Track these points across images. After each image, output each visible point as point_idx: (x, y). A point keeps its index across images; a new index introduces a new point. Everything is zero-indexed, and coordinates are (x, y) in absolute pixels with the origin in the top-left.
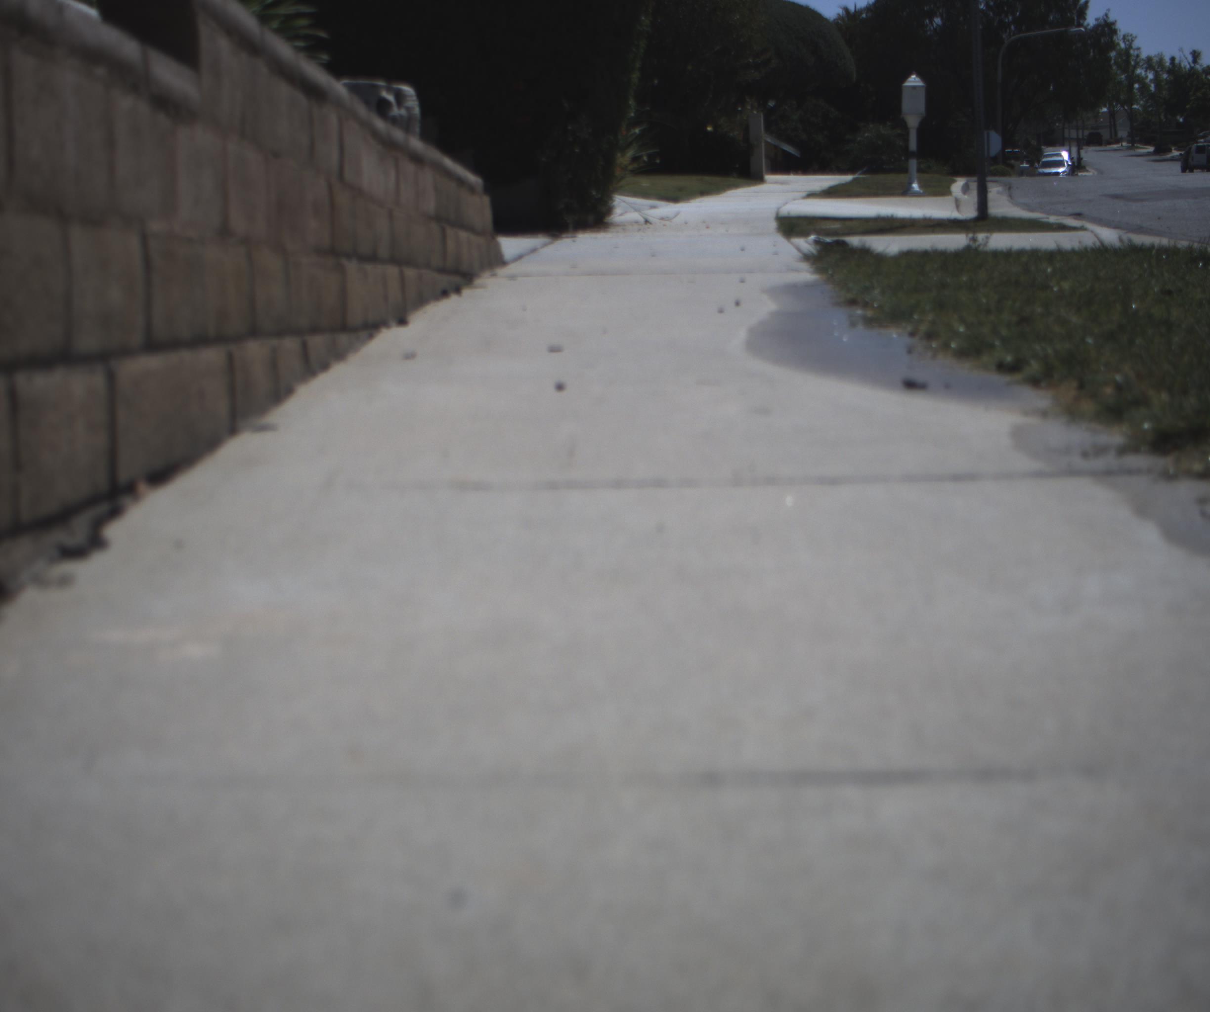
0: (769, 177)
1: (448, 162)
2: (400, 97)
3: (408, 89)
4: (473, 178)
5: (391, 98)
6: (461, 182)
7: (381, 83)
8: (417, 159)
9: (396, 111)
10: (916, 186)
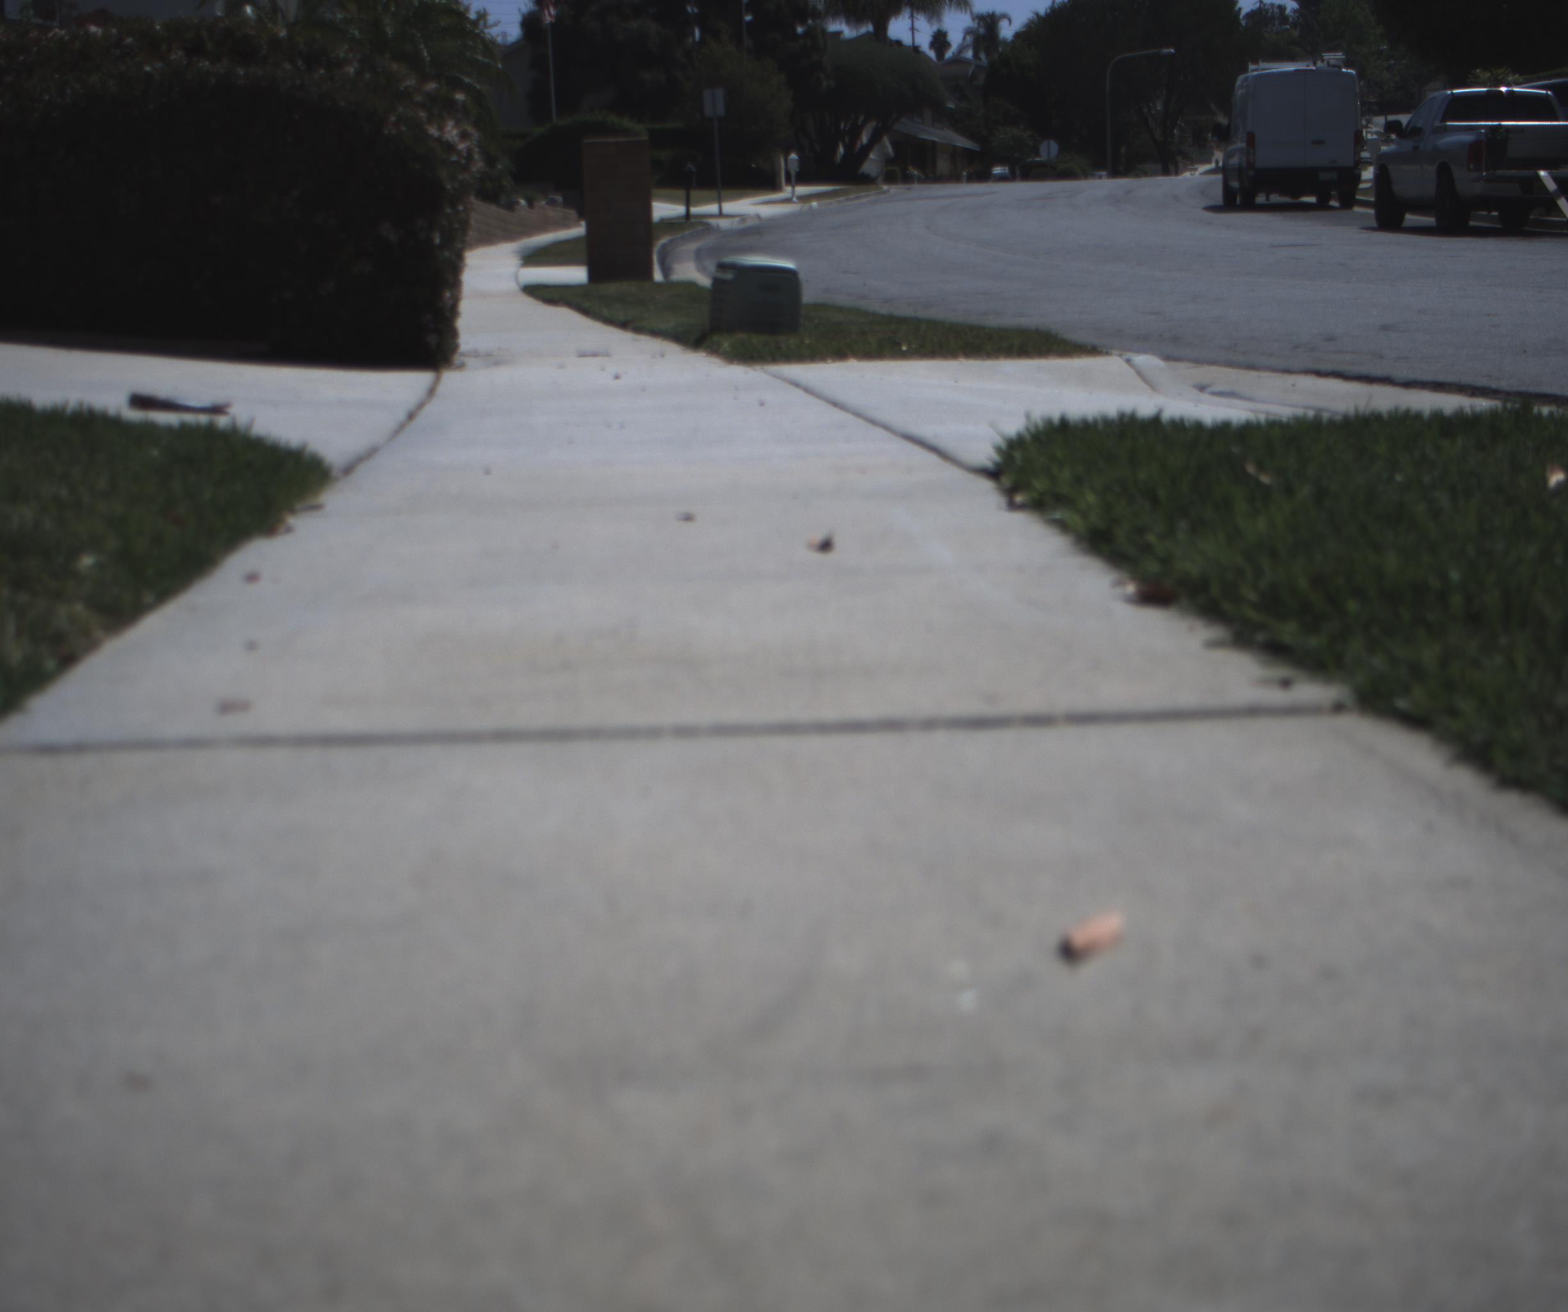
10: (795, 199)
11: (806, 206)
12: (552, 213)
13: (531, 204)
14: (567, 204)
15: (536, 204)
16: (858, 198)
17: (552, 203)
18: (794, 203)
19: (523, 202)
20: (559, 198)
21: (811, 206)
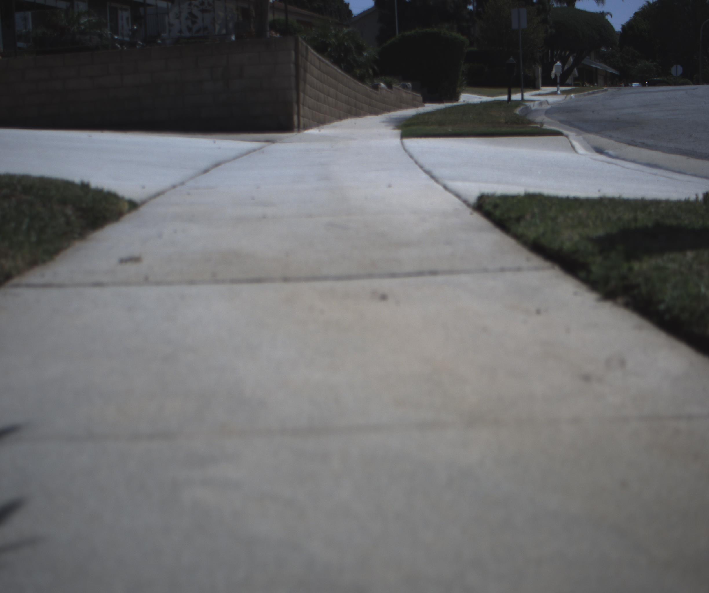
10: (559, 92)
11: (568, 97)
12: (407, 95)
13: (389, 86)
14: (414, 89)
15: (394, 86)
16: (593, 93)
17: (405, 87)
18: (559, 94)
19: (383, 85)
20: (409, 84)
21: (571, 97)
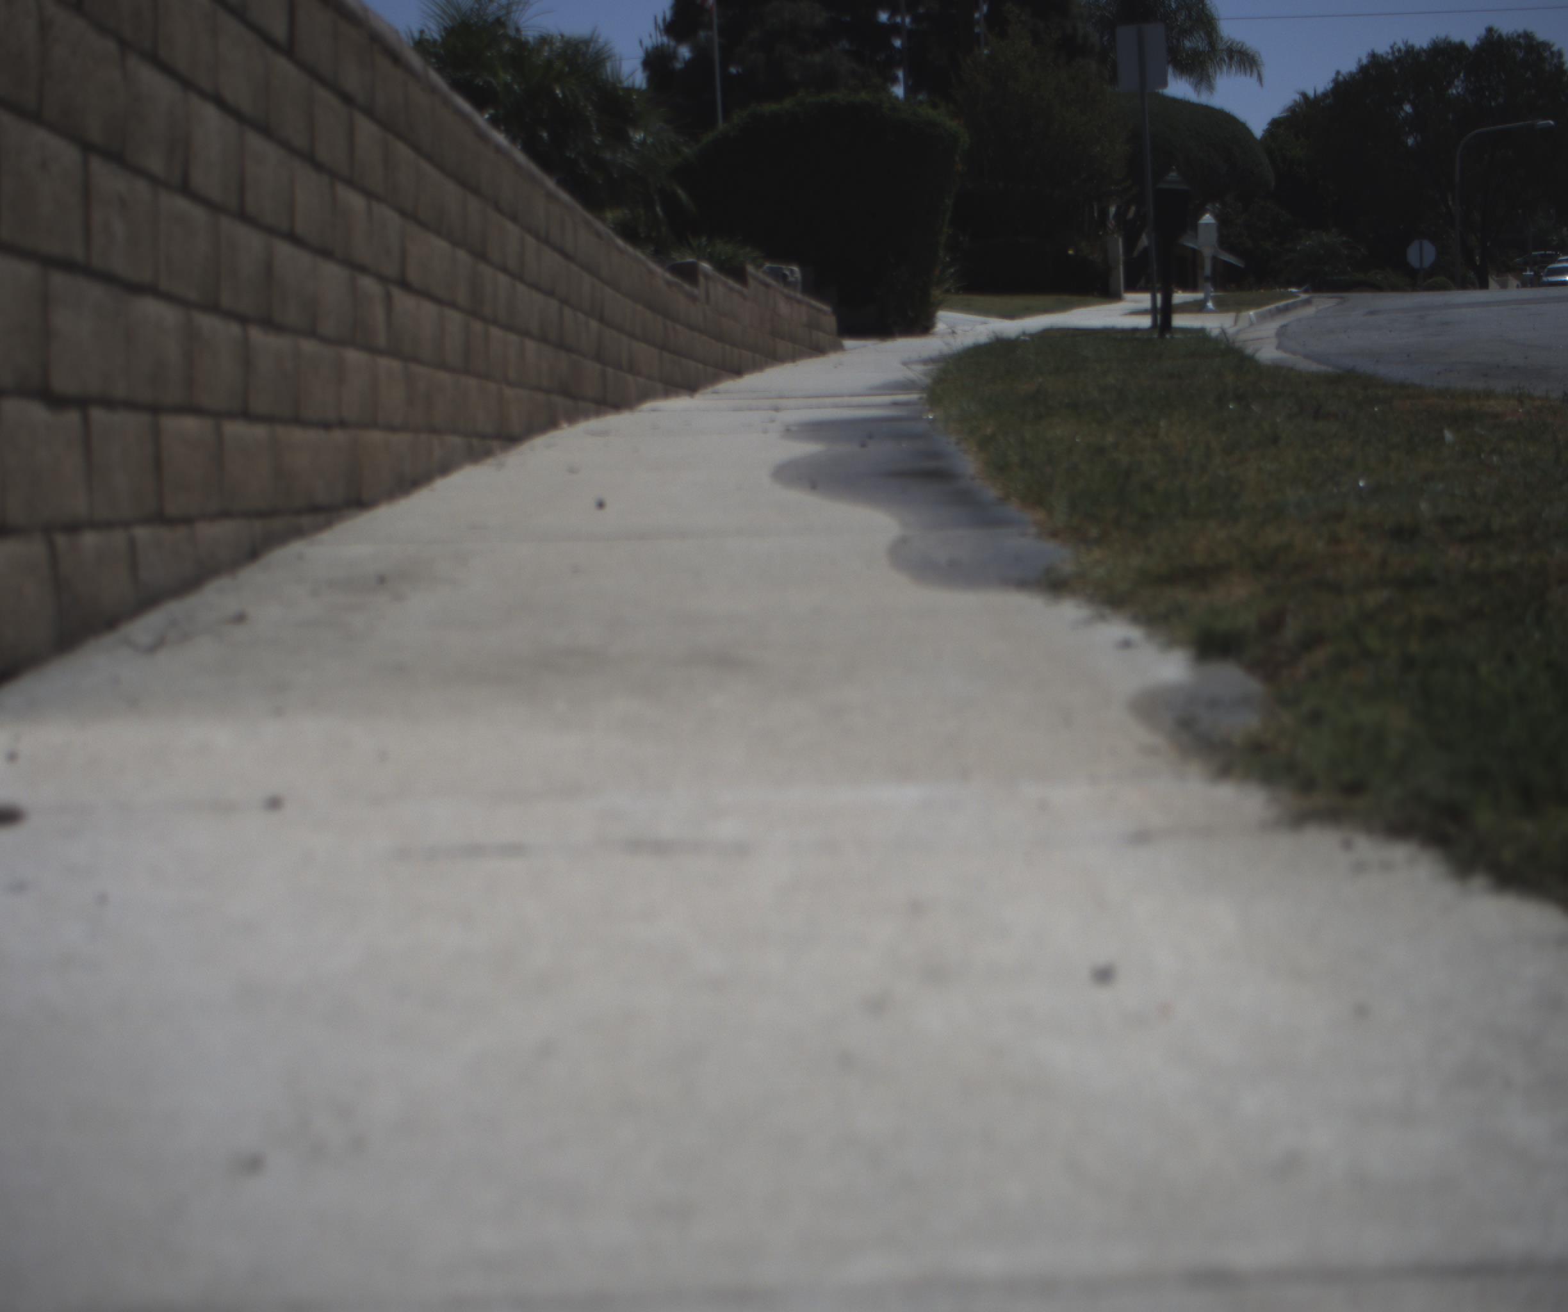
0: (1129, 296)
1: (814, 302)
2: (792, 271)
3: (796, 269)
4: (826, 308)
5: (787, 273)
6: (819, 310)
7: (784, 267)
8: (799, 302)
9: (791, 279)
10: (1210, 305)
11: (1242, 318)
12: (791, 306)
17: (782, 278)
21: (1249, 318)
